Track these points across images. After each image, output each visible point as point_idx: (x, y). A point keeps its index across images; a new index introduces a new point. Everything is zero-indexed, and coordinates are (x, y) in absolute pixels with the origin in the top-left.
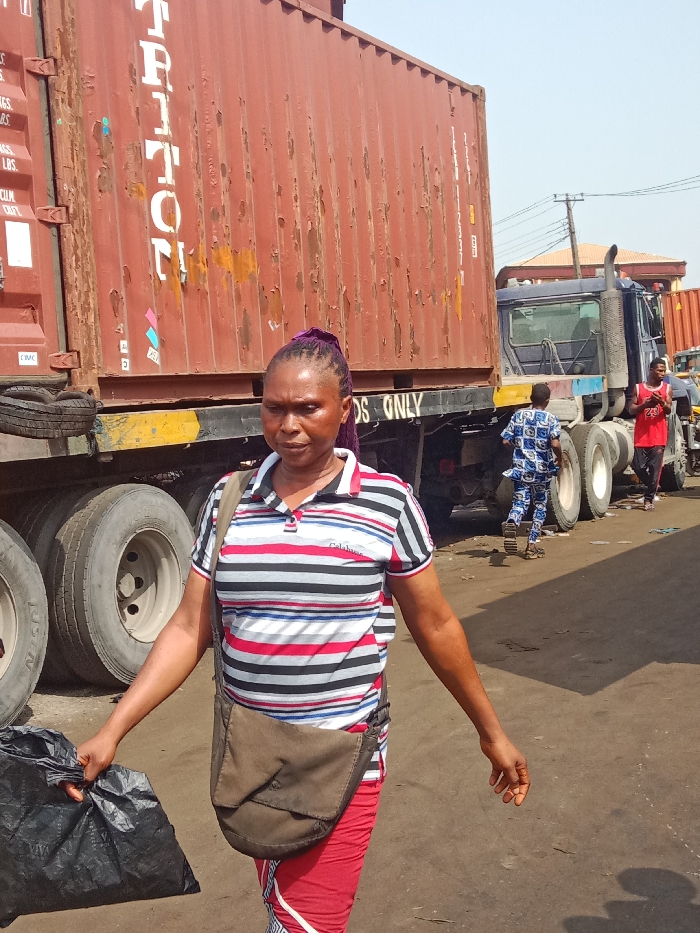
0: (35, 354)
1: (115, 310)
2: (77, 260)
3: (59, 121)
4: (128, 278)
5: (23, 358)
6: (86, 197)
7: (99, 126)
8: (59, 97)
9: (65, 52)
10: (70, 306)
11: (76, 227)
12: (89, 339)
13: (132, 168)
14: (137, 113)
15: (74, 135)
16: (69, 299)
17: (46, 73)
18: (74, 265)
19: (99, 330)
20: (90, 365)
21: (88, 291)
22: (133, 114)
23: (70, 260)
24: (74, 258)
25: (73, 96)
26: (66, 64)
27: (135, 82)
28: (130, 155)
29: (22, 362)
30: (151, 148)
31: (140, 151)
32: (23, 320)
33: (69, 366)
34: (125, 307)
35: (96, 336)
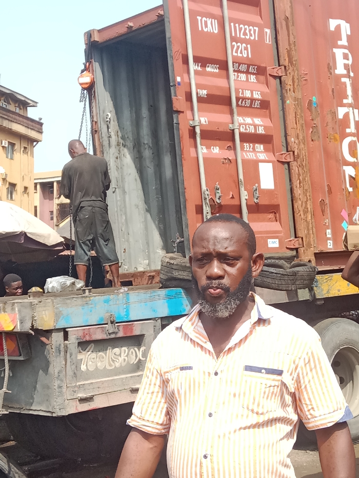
0: (277, 240)
1: (323, 211)
2: (300, 183)
3: (288, 102)
4: (330, 191)
5: (271, 243)
6: (304, 144)
7: (310, 102)
8: (288, 87)
9: (290, 61)
10: (296, 210)
11: (299, 163)
12: (308, 230)
13: (330, 125)
14: (333, 91)
15: (296, 109)
16: (296, 206)
17: (280, 75)
18: (298, 186)
19: (314, 224)
20: (309, 245)
21: (307, 201)
22: (331, 92)
23: (296, 183)
24: (298, 181)
25: (295, 86)
26: (291, 68)
27: (331, 74)
28: (329, 118)
29: (270, 246)
30: (341, 112)
31: (335, 114)
32: (270, 220)
33: (297, 246)
34: (328, 209)
35: (312, 228)
